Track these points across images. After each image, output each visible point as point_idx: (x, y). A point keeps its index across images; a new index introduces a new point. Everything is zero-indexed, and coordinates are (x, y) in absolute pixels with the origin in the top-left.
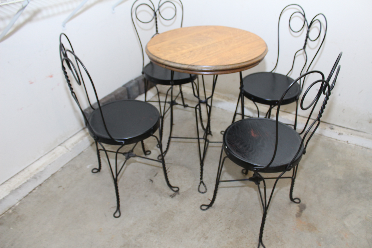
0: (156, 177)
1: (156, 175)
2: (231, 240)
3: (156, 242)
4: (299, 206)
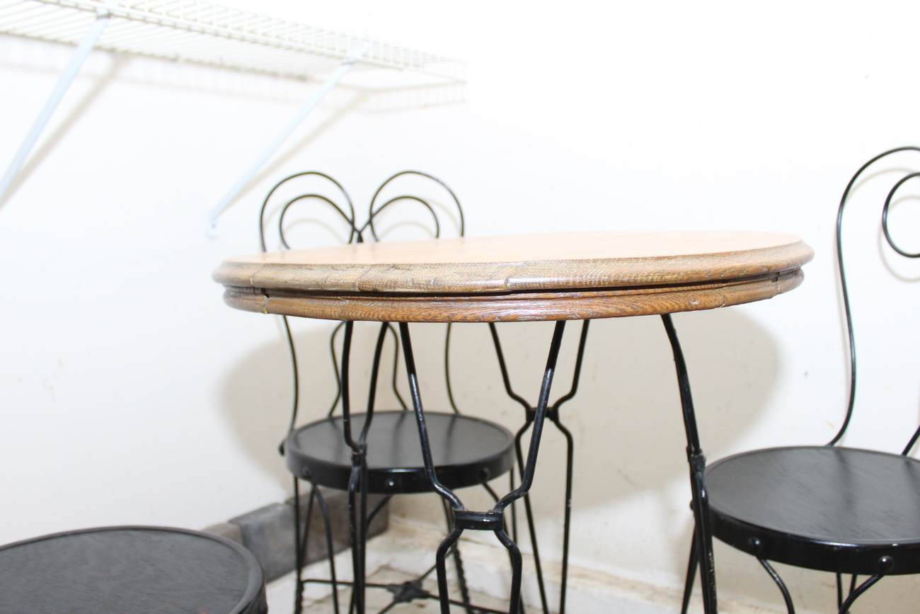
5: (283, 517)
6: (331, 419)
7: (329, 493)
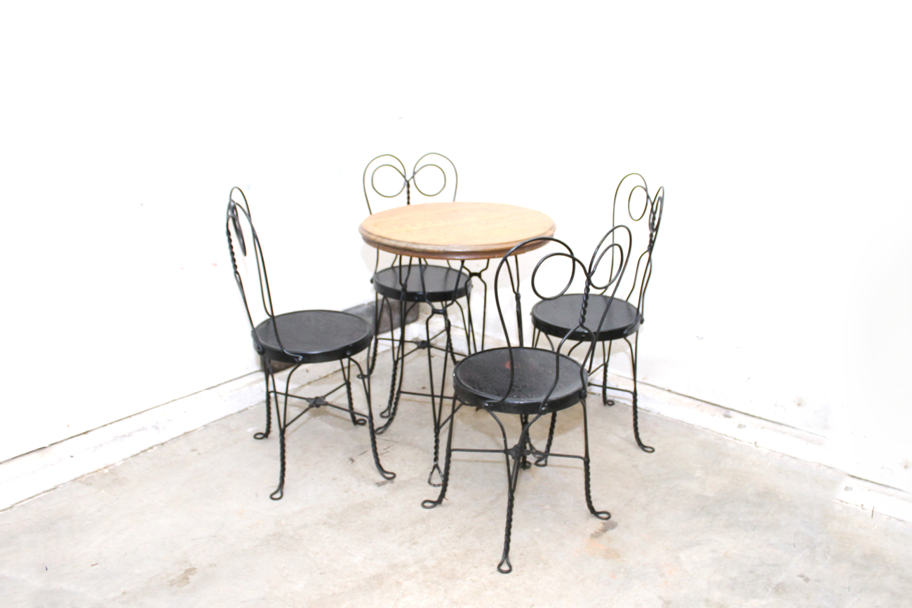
0: (363, 456)
1: (363, 454)
2: (456, 551)
3: (328, 537)
4: (604, 524)
5: (368, 311)
6: (393, 268)
7: (391, 300)
